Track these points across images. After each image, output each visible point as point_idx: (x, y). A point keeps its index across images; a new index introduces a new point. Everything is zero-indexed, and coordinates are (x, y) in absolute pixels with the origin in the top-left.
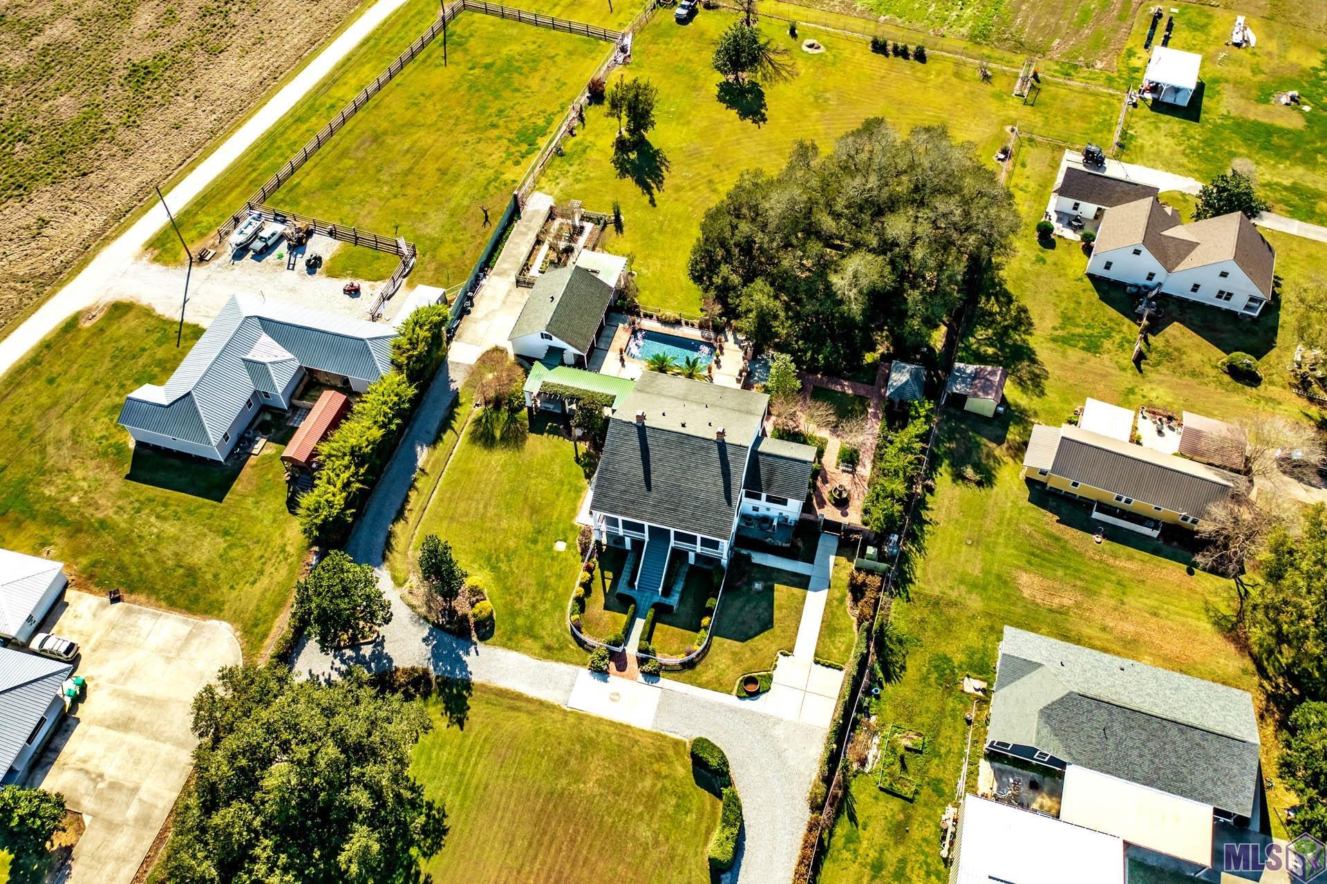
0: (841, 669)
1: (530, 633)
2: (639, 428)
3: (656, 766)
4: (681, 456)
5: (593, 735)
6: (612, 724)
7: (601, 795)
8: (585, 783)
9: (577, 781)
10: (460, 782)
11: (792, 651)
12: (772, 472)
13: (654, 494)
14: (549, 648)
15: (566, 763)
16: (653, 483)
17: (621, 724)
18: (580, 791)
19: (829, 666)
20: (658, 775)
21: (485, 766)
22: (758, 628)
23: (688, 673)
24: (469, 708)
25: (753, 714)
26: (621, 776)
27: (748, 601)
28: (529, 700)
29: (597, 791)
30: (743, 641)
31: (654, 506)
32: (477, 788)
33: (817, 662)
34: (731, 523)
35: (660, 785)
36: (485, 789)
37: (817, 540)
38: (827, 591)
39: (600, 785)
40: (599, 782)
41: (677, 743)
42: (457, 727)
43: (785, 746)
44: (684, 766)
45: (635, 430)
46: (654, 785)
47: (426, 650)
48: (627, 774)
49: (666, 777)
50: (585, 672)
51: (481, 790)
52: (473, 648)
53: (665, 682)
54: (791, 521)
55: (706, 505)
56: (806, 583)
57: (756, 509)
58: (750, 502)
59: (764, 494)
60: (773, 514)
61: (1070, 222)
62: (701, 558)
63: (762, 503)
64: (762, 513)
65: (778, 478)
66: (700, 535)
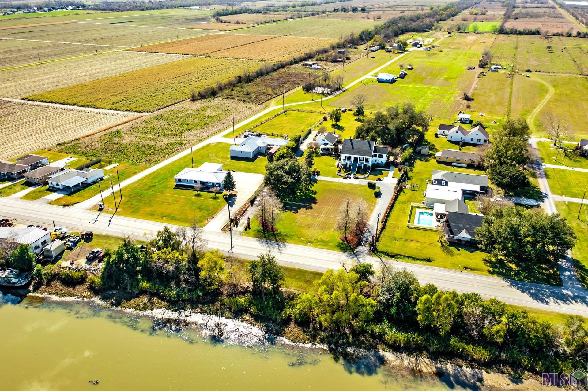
3: (360, 187)
4: (360, 144)
6: (348, 184)
11: (387, 177)
12: (379, 150)
13: (354, 150)
16: (354, 148)
22: (379, 174)
23: (365, 178)
25: (380, 182)
27: (376, 172)
28: (330, 181)
30: (376, 175)
31: (354, 152)
33: (392, 177)
34: (371, 154)
37: (390, 166)
38: (393, 171)
41: (364, 185)
43: (388, 185)
44: (366, 187)
45: (350, 140)
48: (354, 188)
50: (342, 179)
53: (360, 180)
54: (384, 163)
55: (366, 151)
56: (389, 171)
57: (376, 161)
58: (375, 159)
59: (378, 154)
60: (380, 162)
61: (442, 135)
62: (365, 166)
63: (377, 158)
64: (377, 162)
65: (381, 151)
66: (365, 157)
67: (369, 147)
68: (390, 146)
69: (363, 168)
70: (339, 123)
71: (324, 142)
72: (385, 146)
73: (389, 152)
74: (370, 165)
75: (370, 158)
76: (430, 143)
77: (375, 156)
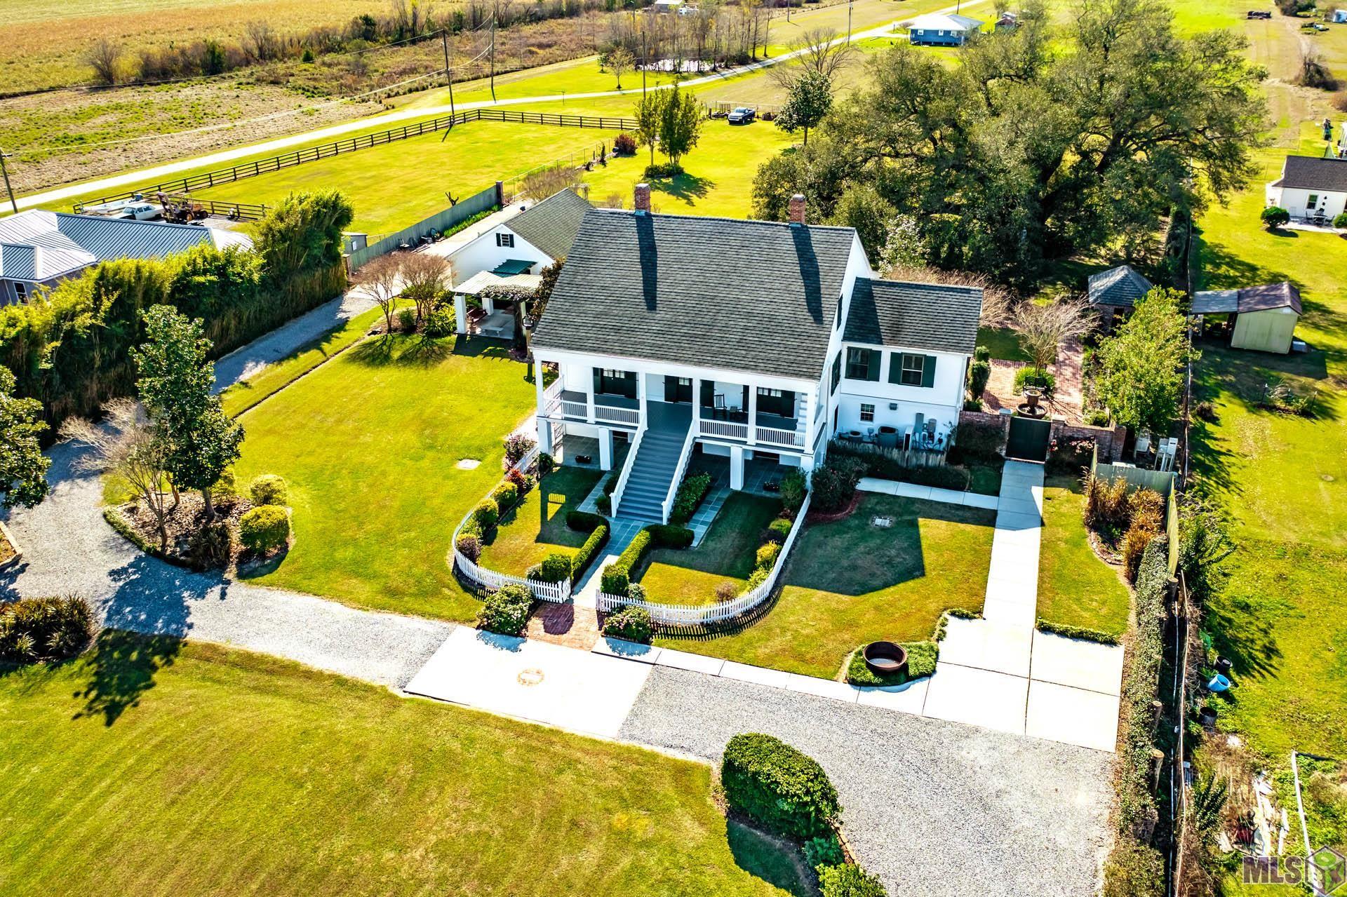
0: (1111, 643)
1: (358, 569)
2: (639, 218)
3: (619, 819)
4: (722, 253)
5: (456, 746)
6: (509, 725)
7: (442, 880)
8: (401, 849)
9: (379, 844)
10: (37, 834)
11: (980, 612)
12: (900, 310)
13: (660, 314)
14: (392, 592)
15: (363, 801)
16: (660, 297)
17: (536, 728)
18: (381, 869)
19: (1079, 636)
20: (623, 839)
21: (128, 800)
22: (889, 576)
23: (722, 640)
24: (150, 686)
25: (896, 716)
26: (514, 836)
27: (863, 539)
28: (309, 675)
29: (432, 868)
30: (855, 594)
31: (659, 332)
32: (81, 845)
33: (1045, 629)
34: (823, 351)
35: (626, 862)
36: (98, 852)
37: (1001, 467)
38: (1039, 529)
39: (442, 857)
40: (442, 851)
41: (682, 772)
42: (101, 718)
43: (997, 783)
44: (702, 821)
45: (634, 221)
46: (607, 862)
47: (109, 588)
48: (532, 834)
49: (646, 844)
50: (467, 635)
51: (85, 855)
52: (217, 590)
53: (661, 653)
54: (943, 430)
55: (769, 325)
56: (988, 519)
57: (867, 414)
58: (855, 391)
59: (886, 352)
60: (904, 422)
61: (1308, 221)
62: (760, 463)
63: (881, 390)
64: (883, 417)
65: (914, 321)
66: (759, 381)
67: (799, 286)
68: (997, 281)
69: (737, 483)
70: (690, 163)
71: (507, 254)
72: (953, 281)
73: (985, 335)
74: (808, 464)
75: (809, 391)
76: (1253, 269)
77: (863, 368)
